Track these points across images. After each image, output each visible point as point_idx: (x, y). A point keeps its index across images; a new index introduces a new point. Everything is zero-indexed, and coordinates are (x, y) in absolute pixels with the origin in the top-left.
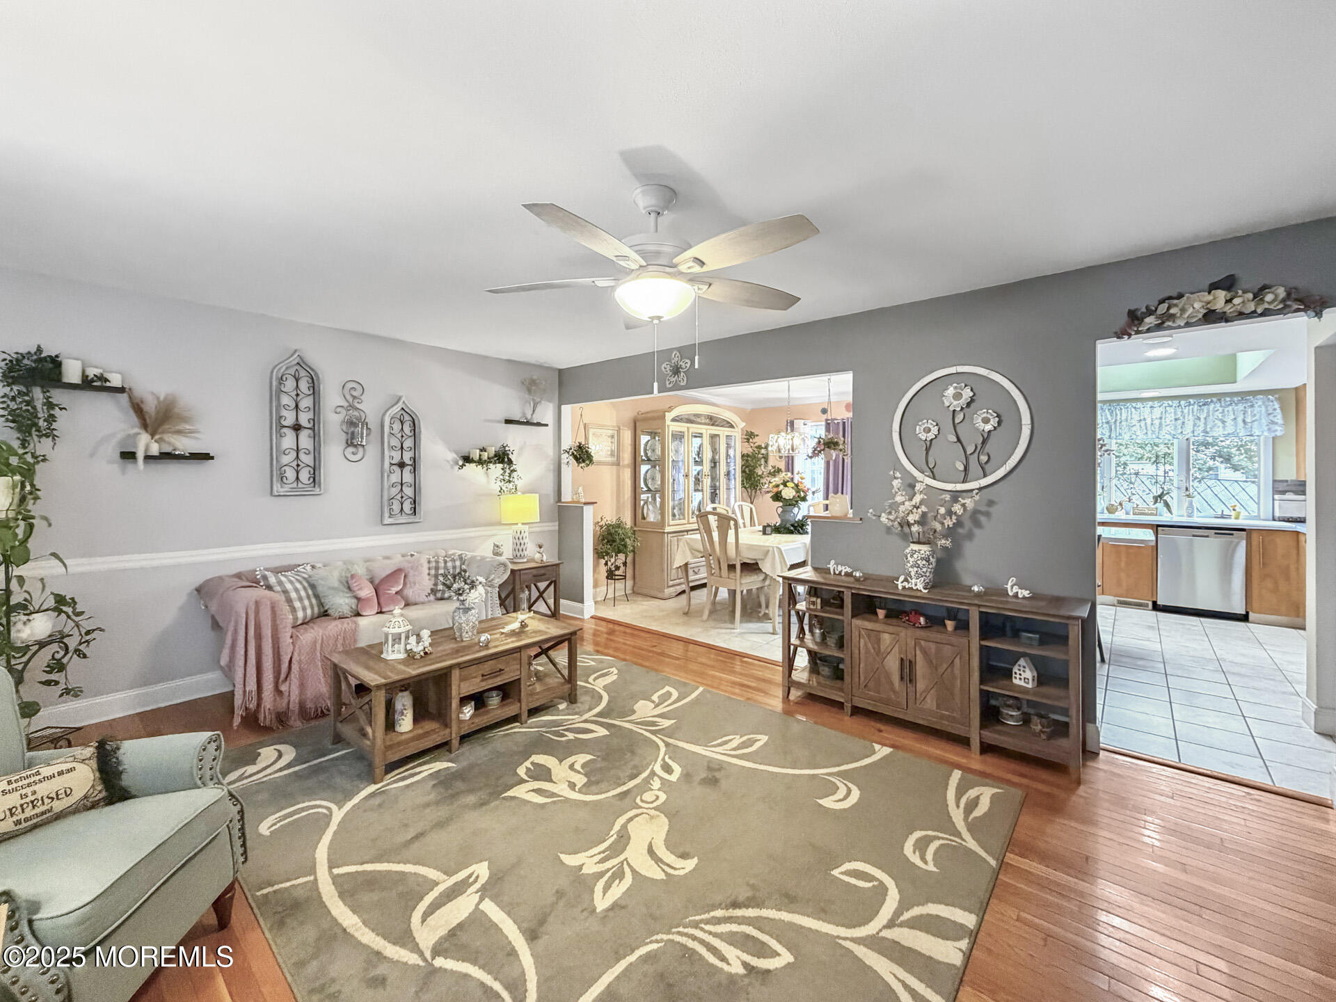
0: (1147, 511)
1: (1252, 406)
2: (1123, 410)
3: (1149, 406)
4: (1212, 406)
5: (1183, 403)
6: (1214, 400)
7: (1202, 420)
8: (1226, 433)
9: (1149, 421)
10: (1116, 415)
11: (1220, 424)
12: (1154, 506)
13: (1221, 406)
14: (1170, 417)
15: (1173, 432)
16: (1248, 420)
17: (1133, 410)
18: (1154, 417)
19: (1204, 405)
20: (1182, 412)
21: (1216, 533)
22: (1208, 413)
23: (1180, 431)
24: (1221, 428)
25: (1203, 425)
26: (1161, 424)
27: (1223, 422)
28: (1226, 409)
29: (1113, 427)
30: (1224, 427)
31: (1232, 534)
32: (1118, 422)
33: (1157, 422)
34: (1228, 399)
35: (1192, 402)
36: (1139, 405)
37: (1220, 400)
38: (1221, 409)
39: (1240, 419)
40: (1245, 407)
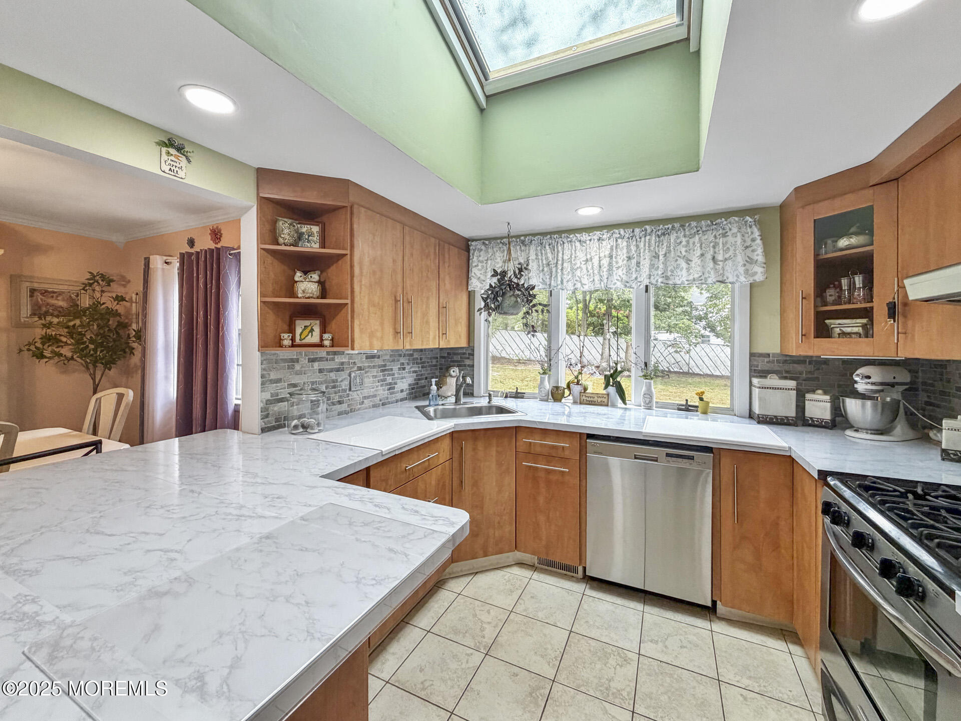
0: (596, 399)
1: (724, 235)
2: (566, 245)
3: (596, 237)
4: (673, 237)
5: (637, 230)
6: (677, 225)
7: (661, 257)
8: (691, 278)
9: (596, 261)
10: (558, 251)
11: (684, 265)
12: (604, 392)
13: (685, 236)
14: (622, 254)
15: (625, 278)
16: (720, 257)
17: (578, 244)
18: (602, 255)
19: (664, 234)
20: (637, 246)
21: (668, 455)
22: (668, 247)
23: (634, 276)
24: (684, 272)
25: (661, 266)
26: (610, 264)
27: (688, 261)
28: (691, 241)
29: (554, 270)
30: (688, 269)
31: (691, 458)
32: (560, 262)
33: (605, 262)
34: (694, 224)
35: (649, 231)
36: (585, 237)
37: (683, 226)
38: (684, 240)
39: (709, 256)
40: (715, 237)
